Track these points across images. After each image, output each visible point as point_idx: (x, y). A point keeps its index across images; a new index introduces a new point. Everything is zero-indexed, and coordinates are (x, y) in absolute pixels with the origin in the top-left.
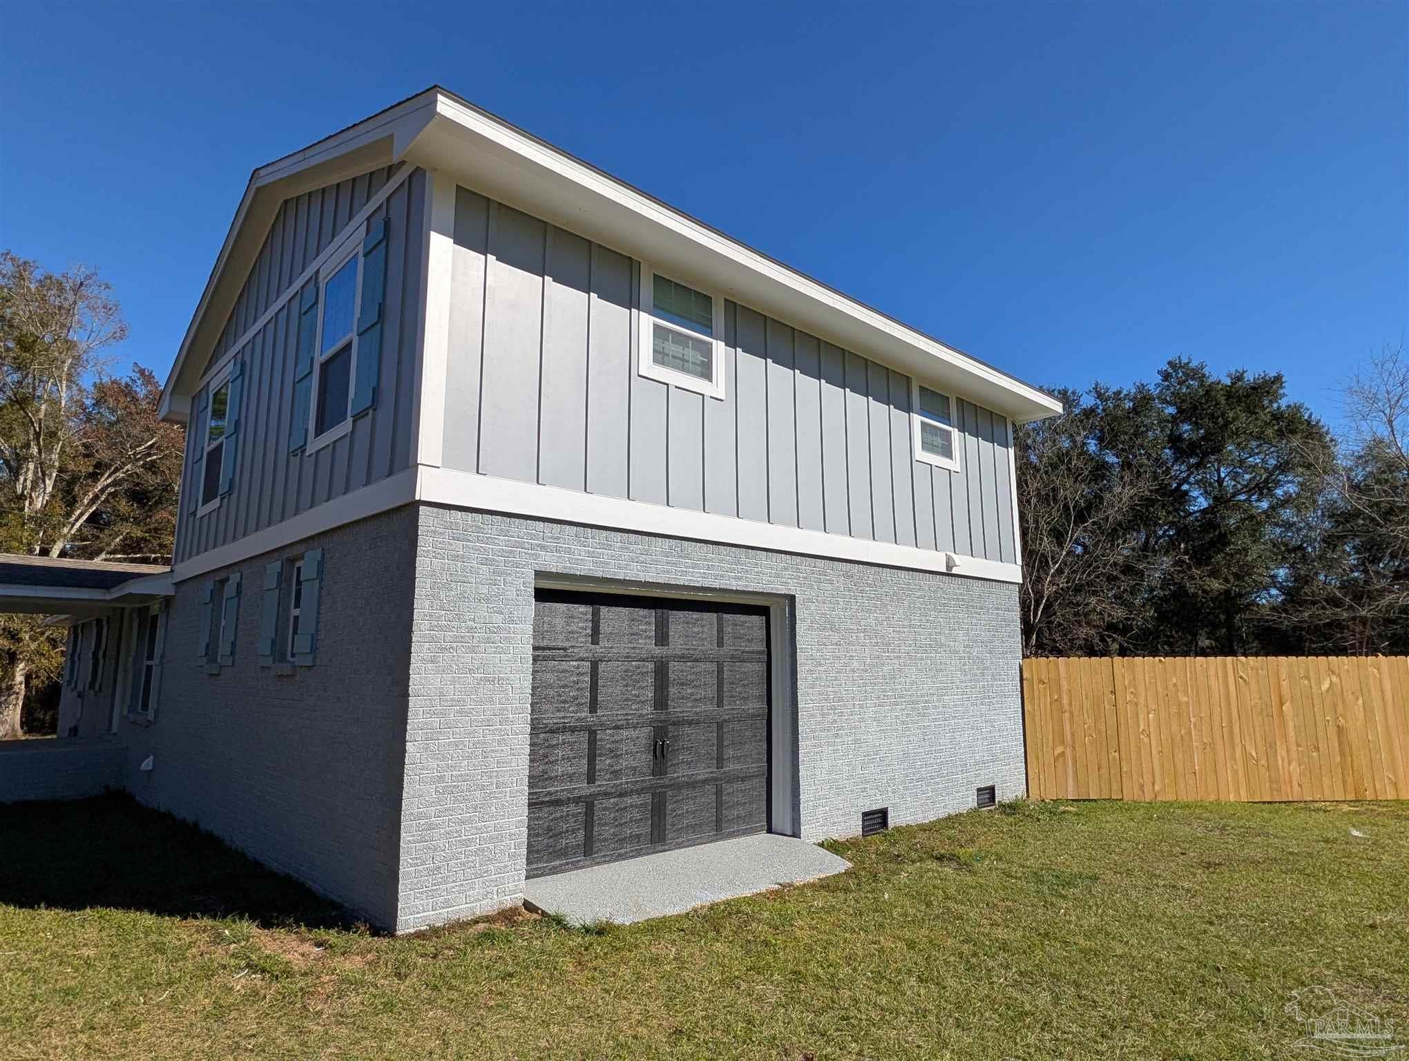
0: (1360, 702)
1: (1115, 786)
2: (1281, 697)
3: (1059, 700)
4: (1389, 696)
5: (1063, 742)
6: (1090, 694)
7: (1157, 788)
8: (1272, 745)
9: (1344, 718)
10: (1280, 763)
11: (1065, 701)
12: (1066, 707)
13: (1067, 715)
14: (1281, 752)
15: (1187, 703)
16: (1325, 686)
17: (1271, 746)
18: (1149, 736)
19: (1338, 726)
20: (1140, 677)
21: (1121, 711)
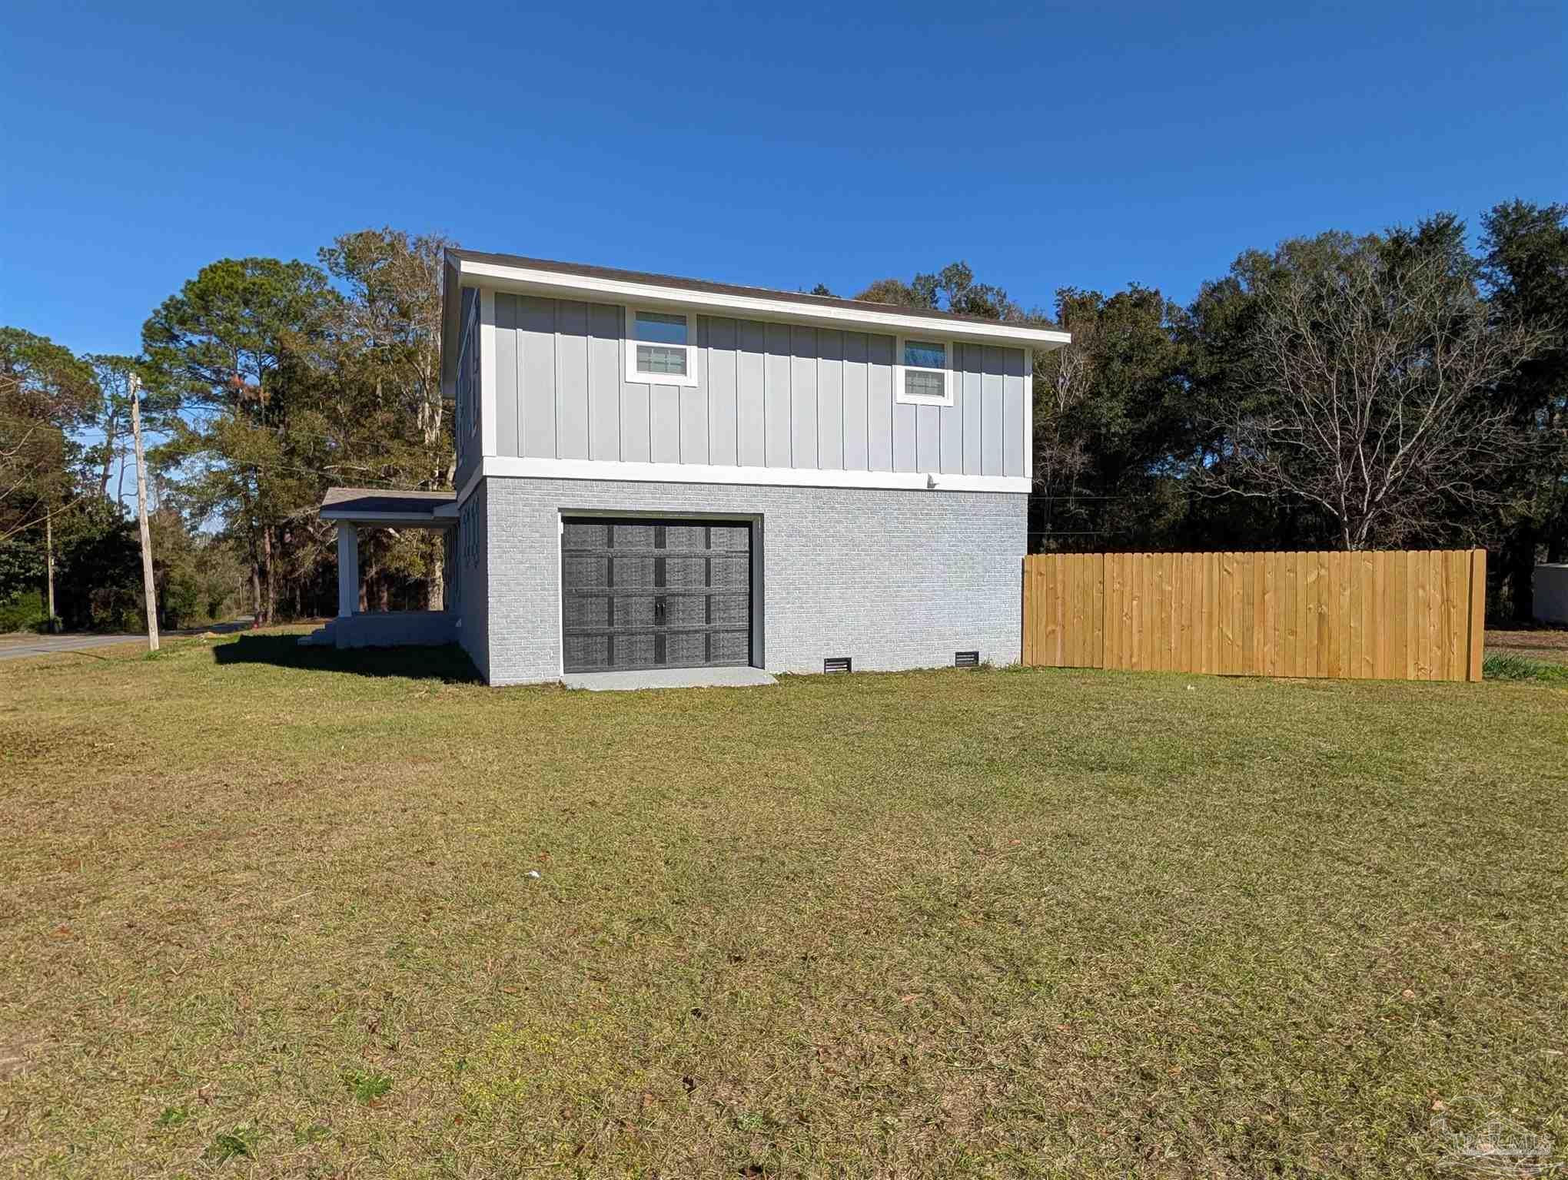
0: (1347, 593)
1: (1097, 659)
2: (1264, 588)
3: (1054, 589)
4: (1379, 588)
5: (1055, 622)
6: (1081, 584)
7: (1134, 660)
8: (1250, 629)
9: (1327, 605)
10: (1255, 644)
11: (1059, 588)
12: (1060, 594)
13: (1059, 601)
14: (1258, 635)
15: (1171, 592)
16: (1312, 578)
17: (1248, 630)
18: (1131, 618)
19: (1320, 614)
20: (1128, 570)
21: (1107, 598)
